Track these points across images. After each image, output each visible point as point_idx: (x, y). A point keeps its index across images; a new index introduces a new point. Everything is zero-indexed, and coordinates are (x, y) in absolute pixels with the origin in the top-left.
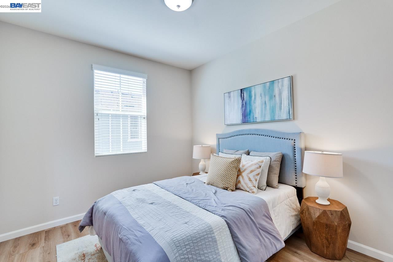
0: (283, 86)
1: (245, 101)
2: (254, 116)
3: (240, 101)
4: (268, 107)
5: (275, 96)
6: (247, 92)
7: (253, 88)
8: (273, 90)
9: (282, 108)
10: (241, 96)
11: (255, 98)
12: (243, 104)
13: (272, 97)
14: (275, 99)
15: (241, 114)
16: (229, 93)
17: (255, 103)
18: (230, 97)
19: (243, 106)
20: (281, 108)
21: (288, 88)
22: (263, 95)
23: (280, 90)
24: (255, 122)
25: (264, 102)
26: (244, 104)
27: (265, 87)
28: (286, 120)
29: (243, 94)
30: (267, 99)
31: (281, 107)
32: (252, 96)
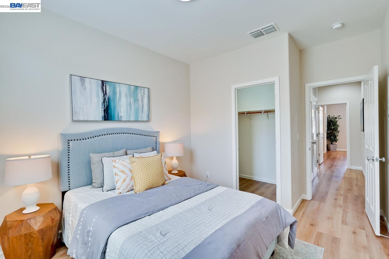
0: (144, 94)
1: (108, 96)
2: (118, 114)
3: (101, 95)
4: (133, 108)
5: (138, 100)
6: (110, 86)
7: (117, 85)
8: (137, 94)
9: (144, 111)
10: (103, 89)
11: (120, 96)
12: (105, 99)
13: (136, 100)
14: (138, 103)
15: (103, 109)
16: (82, 78)
17: (120, 101)
18: (83, 84)
19: (105, 101)
20: (143, 112)
21: (148, 96)
22: (128, 96)
23: (142, 96)
24: (120, 121)
25: (129, 103)
26: (107, 99)
27: (130, 89)
28: (146, 121)
29: (104, 87)
30: (132, 101)
31: (143, 110)
32: (116, 94)
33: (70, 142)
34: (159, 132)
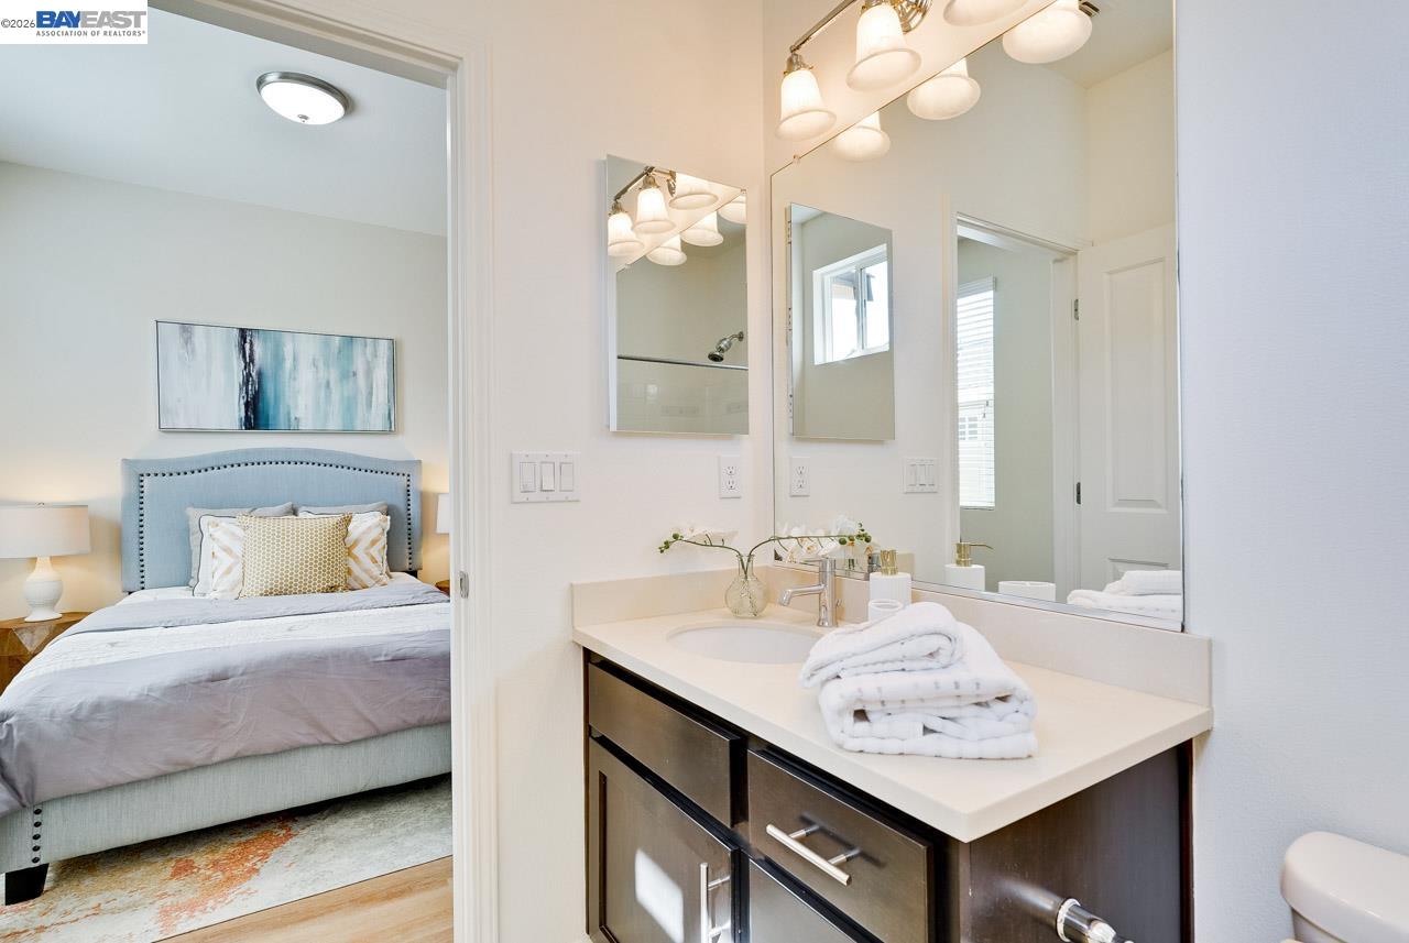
0: (376, 356)
1: (257, 367)
2: (289, 413)
3: (238, 365)
4: (336, 396)
5: (355, 374)
6: (265, 341)
7: (287, 338)
8: (350, 359)
9: (374, 404)
10: (244, 349)
11: (295, 367)
12: (249, 375)
13: (348, 375)
14: (355, 382)
15: (242, 402)
16: (186, 327)
17: (295, 379)
18: (188, 341)
19: (248, 381)
20: (369, 404)
21: (388, 364)
22: (321, 364)
23: (368, 363)
24: (293, 430)
25: (324, 382)
26: (254, 374)
27: (327, 345)
28: (382, 433)
29: (247, 346)
30: (334, 375)
31: (371, 402)
32: (284, 359)
33: (146, 479)
34: (420, 462)
